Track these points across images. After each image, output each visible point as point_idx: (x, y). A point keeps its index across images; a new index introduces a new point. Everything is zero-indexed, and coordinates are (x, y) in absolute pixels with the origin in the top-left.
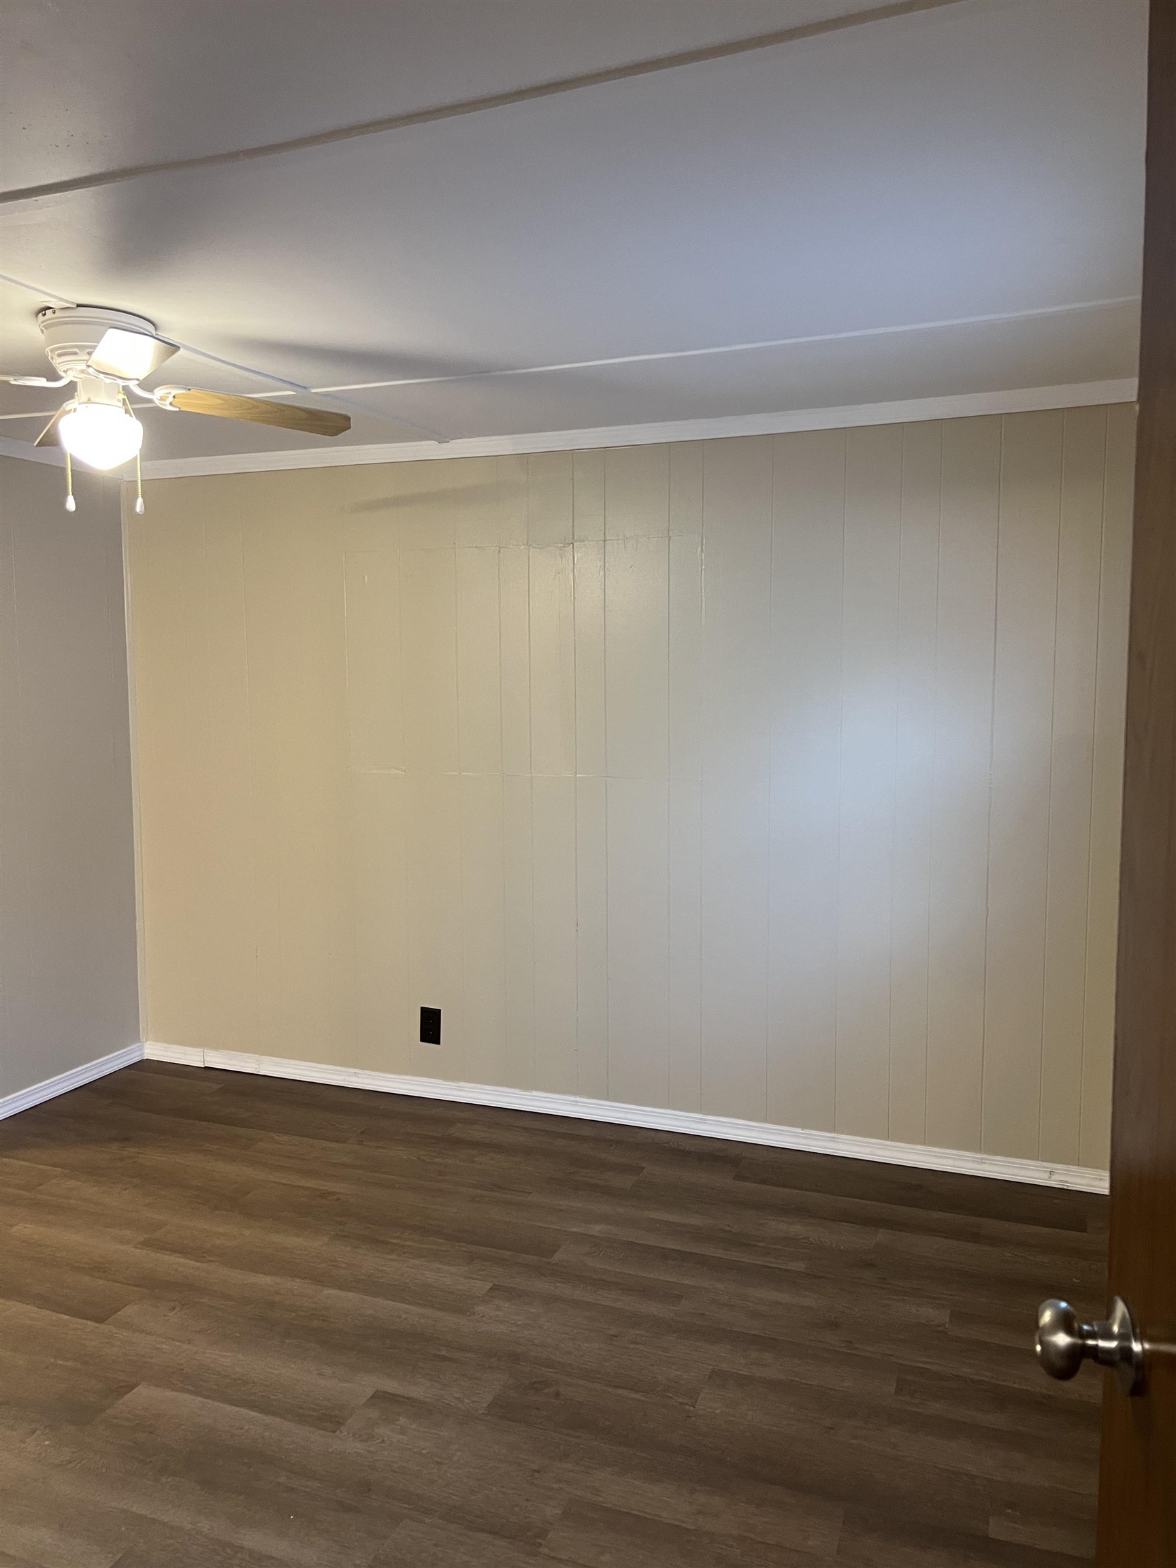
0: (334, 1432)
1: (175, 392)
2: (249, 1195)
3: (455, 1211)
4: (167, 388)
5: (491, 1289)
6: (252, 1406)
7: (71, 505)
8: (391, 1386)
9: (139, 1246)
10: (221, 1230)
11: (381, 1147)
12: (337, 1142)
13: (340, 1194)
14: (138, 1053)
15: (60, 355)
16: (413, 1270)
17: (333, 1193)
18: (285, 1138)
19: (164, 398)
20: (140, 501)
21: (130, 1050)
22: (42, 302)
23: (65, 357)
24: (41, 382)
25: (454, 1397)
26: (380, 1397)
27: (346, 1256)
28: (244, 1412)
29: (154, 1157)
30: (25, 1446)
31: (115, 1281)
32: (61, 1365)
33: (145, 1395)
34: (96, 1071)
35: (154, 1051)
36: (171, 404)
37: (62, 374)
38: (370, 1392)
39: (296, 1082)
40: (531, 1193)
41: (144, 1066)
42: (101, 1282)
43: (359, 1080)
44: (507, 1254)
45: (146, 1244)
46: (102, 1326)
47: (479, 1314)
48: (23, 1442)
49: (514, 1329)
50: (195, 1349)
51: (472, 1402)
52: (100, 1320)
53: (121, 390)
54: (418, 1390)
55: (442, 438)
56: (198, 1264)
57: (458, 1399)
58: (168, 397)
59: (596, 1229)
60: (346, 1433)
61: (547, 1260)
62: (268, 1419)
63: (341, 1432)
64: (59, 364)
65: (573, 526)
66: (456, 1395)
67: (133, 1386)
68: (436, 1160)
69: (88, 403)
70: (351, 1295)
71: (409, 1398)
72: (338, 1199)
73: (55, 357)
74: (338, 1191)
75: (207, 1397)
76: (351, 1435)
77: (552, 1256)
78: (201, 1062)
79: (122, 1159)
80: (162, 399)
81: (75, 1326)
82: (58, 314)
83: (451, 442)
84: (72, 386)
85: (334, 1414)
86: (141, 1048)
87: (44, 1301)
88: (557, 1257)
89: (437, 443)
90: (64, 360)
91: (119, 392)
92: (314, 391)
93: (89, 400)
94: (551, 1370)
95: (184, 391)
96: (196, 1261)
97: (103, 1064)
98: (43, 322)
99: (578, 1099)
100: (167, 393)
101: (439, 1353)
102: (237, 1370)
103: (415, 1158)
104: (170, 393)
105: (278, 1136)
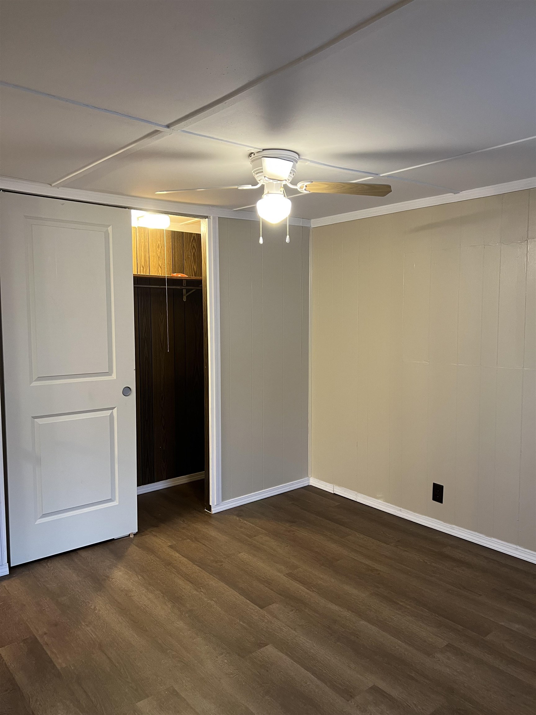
0: (348, 701)
1: (306, 184)
2: (338, 562)
3: (437, 595)
4: (302, 183)
5: (447, 645)
6: (314, 673)
7: (261, 241)
8: (382, 685)
9: (286, 575)
10: (322, 576)
11: (406, 551)
12: (385, 543)
13: (381, 571)
14: (307, 482)
15: (256, 174)
16: (408, 623)
17: (377, 570)
18: (362, 536)
19: (302, 188)
20: (288, 236)
21: (305, 480)
22: (248, 150)
23: (259, 174)
24: (249, 187)
25: (413, 703)
26: (375, 689)
27: (376, 605)
28: (309, 674)
29: (303, 533)
30: (217, 659)
31: (272, 590)
32: (241, 624)
33: (270, 650)
34: (288, 488)
35: (314, 482)
36: (305, 190)
37: (259, 182)
38: (371, 685)
39: (373, 508)
40: (481, 595)
41: (309, 488)
42: (267, 588)
43: (402, 514)
44: (460, 627)
45: (289, 575)
46: (261, 610)
47: (437, 658)
48: (217, 657)
49: (455, 673)
50: (296, 634)
51: (423, 709)
52: (262, 608)
53: (282, 186)
54: (395, 692)
55: (456, 191)
56: (308, 591)
57: (415, 705)
58: (304, 187)
59: (516, 627)
60: (353, 704)
61: (483, 637)
62: (319, 682)
63: (351, 702)
64: (257, 177)
65: (528, 230)
66: (415, 702)
67: (266, 645)
68: (433, 564)
69: (267, 194)
70: (373, 627)
71: (389, 695)
72: (379, 574)
73: (255, 175)
74: (380, 569)
75: (295, 661)
76: (356, 705)
77: (486, 636)
78: (332, 491)
79: (289, 532)
80: (301, 188)
81: (251, 607)
82: (256, 155)
83: (461, 192)
84: (263, 187)
85: (350, 690)
86: (309, 480)
87: (243, 592)
88: (489, 638)
89: (453, 194)
90: (259, 175)
91: (281, 187)
92: (381, 175)
93: (268, 192)
94: (471, 705)
95: (310, 183)
96: (308, 589)
97: (292, 484)
98: (251, 159)
99: (518, 547)
100: (302, 185)
101: (410, 674)
102: (312, 651)
103: (422, 561)
104: (304, 185)
105: (358, 534)
